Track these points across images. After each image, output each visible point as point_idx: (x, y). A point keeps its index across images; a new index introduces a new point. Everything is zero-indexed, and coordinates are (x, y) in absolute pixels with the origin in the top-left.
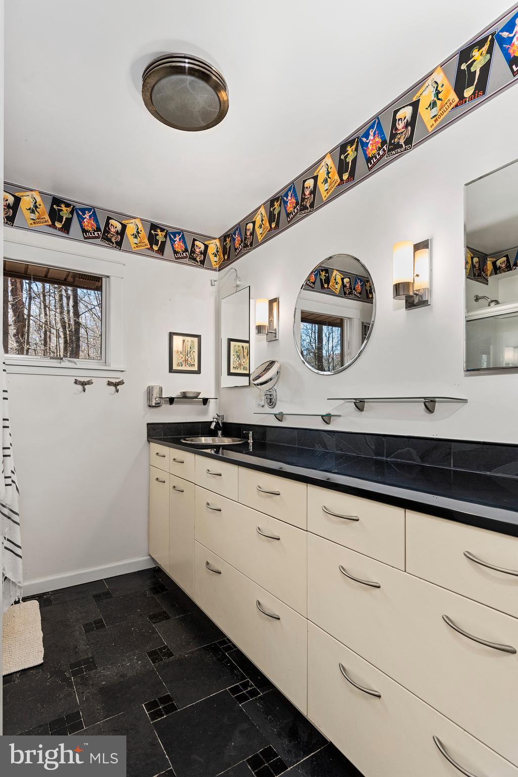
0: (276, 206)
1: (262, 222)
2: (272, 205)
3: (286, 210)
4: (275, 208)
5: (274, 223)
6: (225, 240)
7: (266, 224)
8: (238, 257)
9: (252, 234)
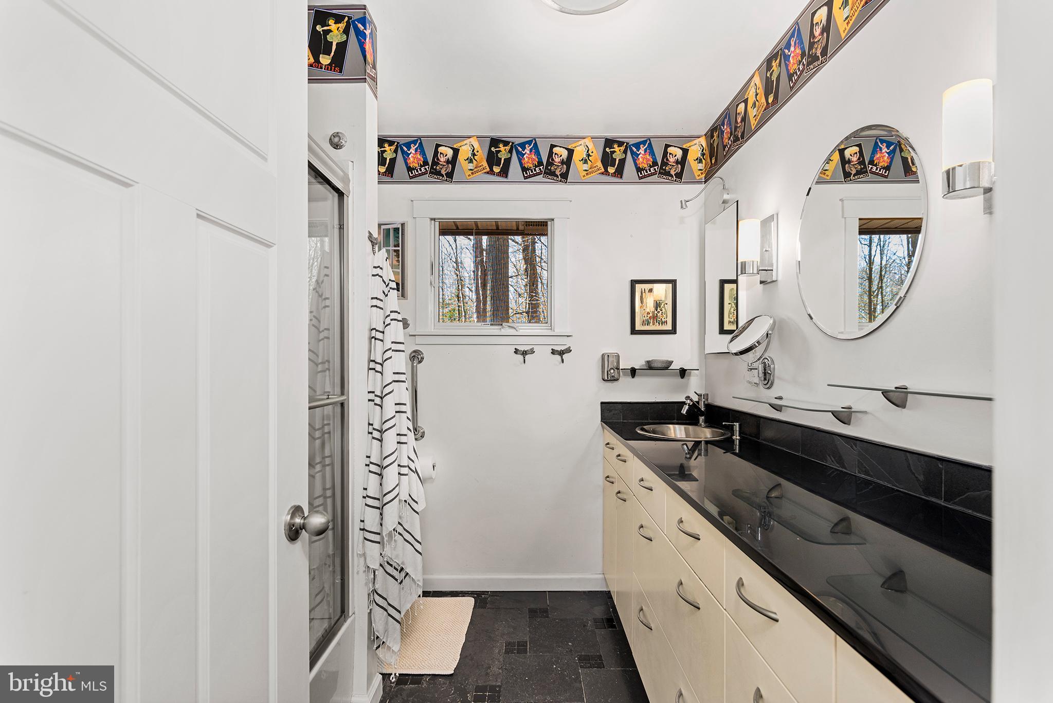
0: (774, 68)
1: (756, 98)
2: (769, 67)
3: (788, 70)
4: (773, 70)
5: (772, 95)
6: (712, 136)
7: (761, 99)
8: (727, 158)
9: (744, 119)
